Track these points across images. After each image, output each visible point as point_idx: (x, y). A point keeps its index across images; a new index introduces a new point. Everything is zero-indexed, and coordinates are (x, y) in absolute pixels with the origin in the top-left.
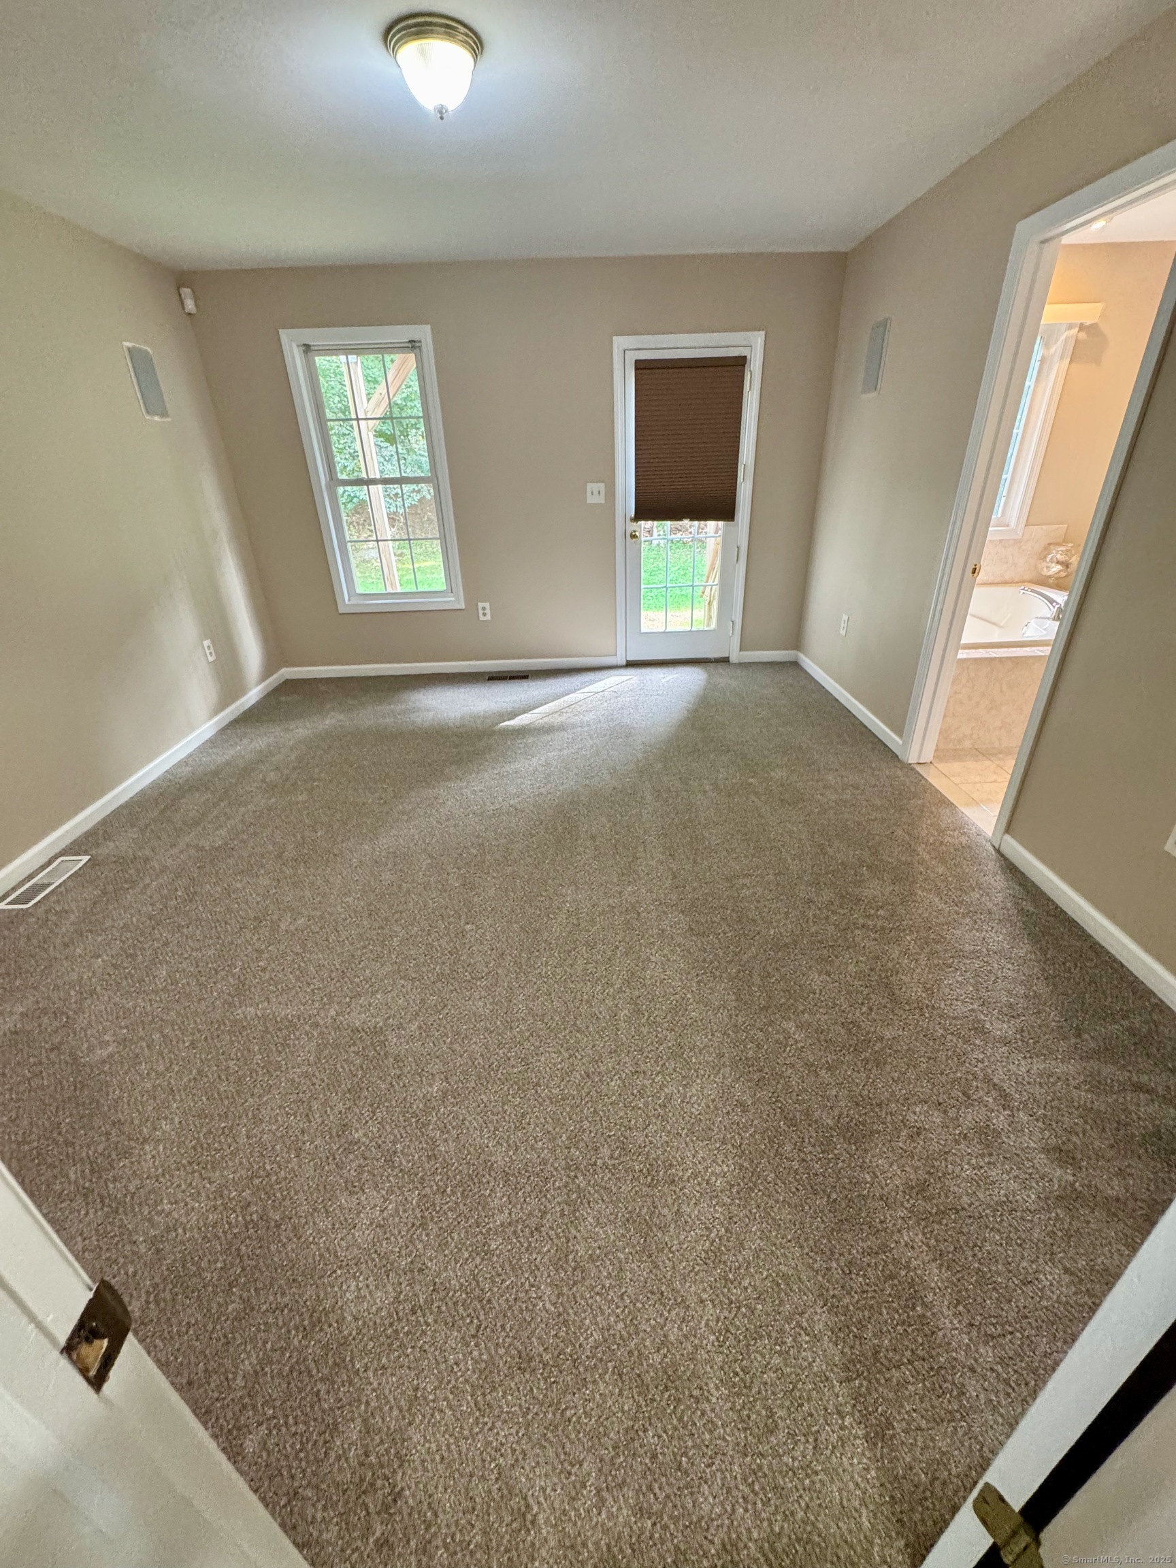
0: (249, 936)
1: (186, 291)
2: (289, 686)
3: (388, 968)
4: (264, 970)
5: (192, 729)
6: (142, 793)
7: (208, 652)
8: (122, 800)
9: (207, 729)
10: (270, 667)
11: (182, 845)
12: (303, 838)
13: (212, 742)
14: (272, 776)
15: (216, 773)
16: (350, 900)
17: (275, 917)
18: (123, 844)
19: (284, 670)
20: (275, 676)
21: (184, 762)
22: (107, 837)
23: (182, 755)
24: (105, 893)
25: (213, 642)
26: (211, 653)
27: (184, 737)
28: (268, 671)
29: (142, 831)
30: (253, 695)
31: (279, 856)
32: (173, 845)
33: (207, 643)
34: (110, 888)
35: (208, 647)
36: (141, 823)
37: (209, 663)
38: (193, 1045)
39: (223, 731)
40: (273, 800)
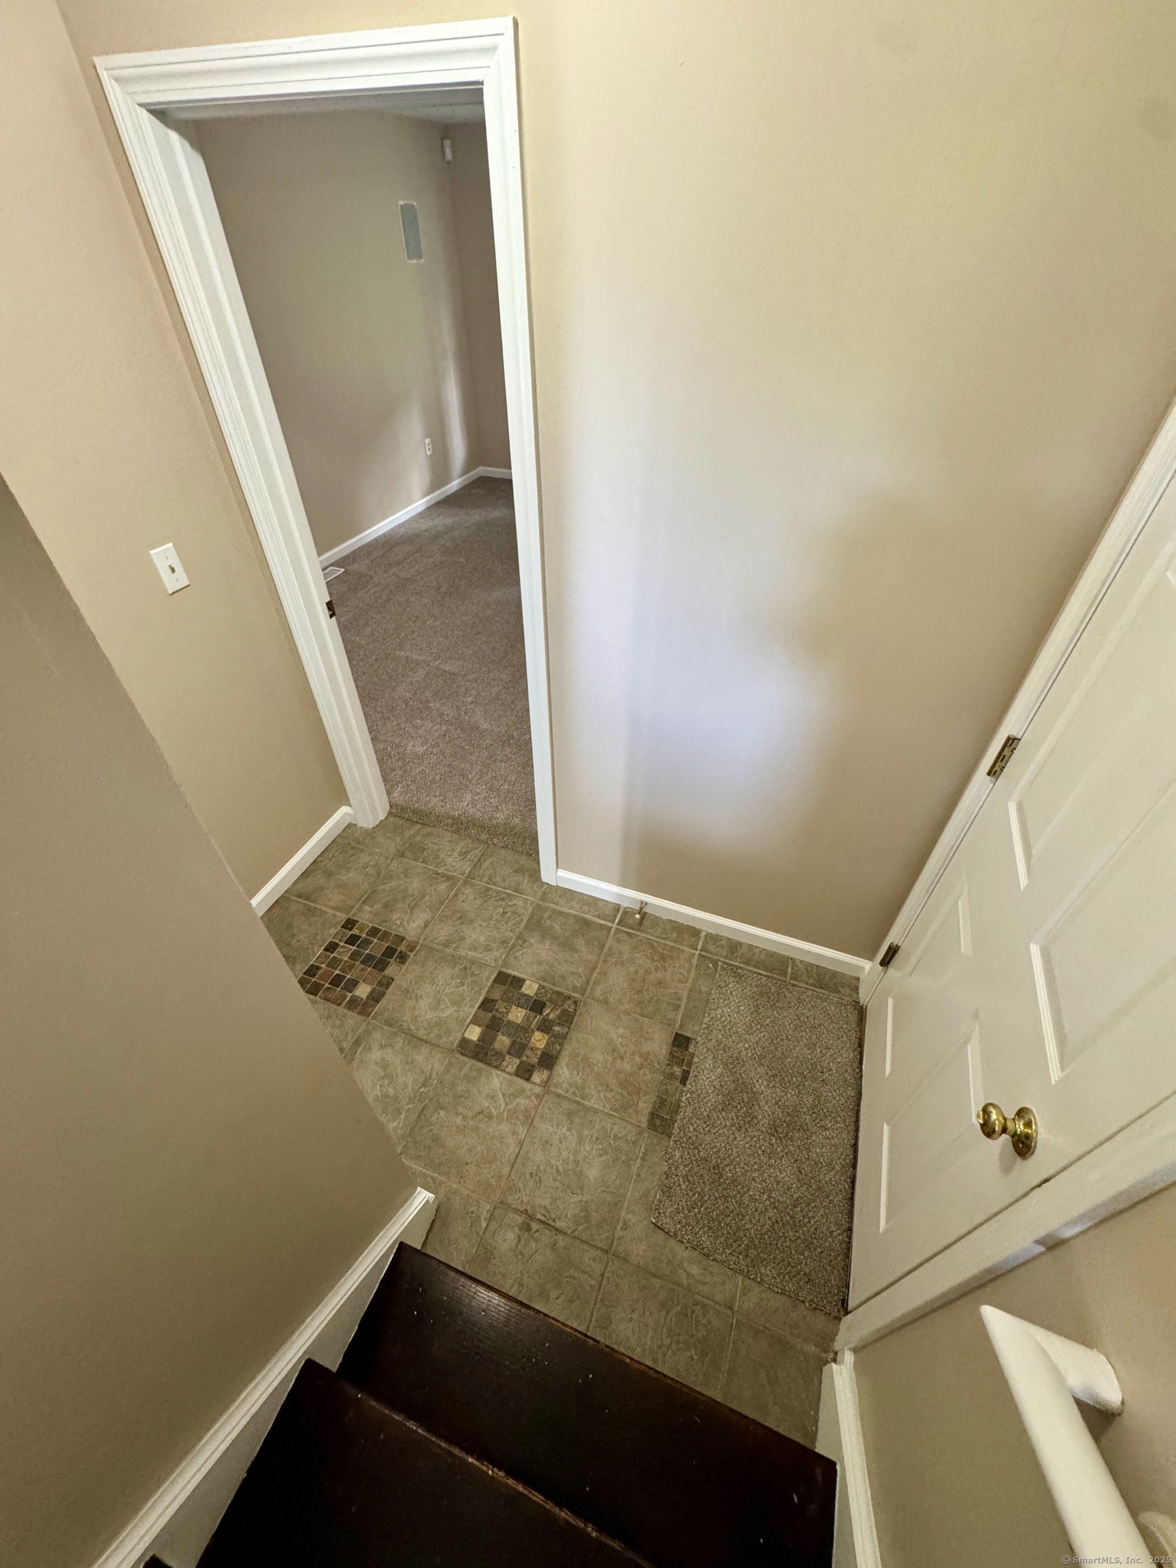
0: (411, 623)
1: (447, 143)
2: (482, 481)
3: (471, 652)
4: (414, 639)
5: (410, 504)
6: (375, 540)
7: (427, 448)
8: (365, 542)
9: (419, 505)
10: (470, 464)
11: (391, 572)
12: (454, 582)
13: (421, 515)
14: (449, 544)
15: (418, 536)
16: (465, 618)
17: (426, 618)
18: (361, 566)
19: (481, 468)
20: (475, 471)
21: (401, 525)
22: (355, 561)
23: (402, 520)
24: (349, 588)
25: (431, 441)
26: (429, 449)
27: (405, 508)
28: (468, 467)
29: (372, 561)
30: (454, 485)
31: (438, 589)
32: (385, 572)
33: (427, 441)
34: (352, 587)
35: (428, 444)
36: (372, 557)
37: (426, 455)
38: (376, 660)
39: (428, 509)
40: (445, 558)
